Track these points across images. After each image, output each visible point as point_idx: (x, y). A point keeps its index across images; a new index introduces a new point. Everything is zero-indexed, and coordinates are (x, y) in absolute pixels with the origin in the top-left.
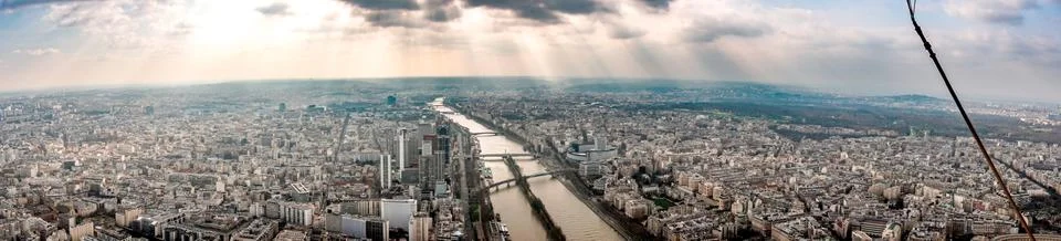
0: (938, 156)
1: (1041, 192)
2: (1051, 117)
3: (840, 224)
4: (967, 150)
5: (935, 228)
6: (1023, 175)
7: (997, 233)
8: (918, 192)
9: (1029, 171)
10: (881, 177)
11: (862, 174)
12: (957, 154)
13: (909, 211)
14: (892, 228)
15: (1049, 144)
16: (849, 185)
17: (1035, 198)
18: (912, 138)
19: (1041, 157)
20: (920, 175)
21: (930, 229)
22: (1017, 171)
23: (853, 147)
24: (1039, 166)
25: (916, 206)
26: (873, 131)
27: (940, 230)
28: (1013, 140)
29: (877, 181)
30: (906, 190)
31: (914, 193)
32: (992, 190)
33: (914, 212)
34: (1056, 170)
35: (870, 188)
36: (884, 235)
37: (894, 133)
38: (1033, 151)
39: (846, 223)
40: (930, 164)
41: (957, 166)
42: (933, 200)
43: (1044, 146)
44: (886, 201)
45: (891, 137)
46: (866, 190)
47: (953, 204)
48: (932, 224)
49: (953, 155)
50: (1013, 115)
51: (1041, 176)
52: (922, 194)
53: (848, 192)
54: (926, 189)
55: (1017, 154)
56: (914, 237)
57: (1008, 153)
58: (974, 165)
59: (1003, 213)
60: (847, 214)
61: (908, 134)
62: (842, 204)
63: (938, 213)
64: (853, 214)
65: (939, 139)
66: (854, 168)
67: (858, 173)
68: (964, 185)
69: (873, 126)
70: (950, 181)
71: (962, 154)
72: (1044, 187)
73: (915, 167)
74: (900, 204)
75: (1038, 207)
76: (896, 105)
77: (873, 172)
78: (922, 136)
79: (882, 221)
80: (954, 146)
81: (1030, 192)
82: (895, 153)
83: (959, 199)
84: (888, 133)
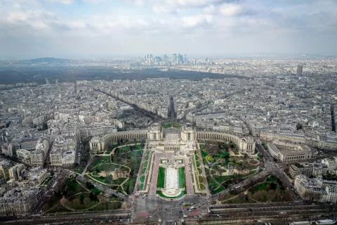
0: (66, 94)
1: (128, 107)
2: (132, 65)
3: (6, 148)
4: (84, 89)
5: (69, 137)
6: (117, 99)
7: (105, 133)
8: (56, 117)
9: (121, 96)
10: (29, 112)
11: (15, 113)
12: (78, 91)
13: (51, 130)
14: (41, 142)
15: (131, 80)
16: (7, 121)
17: (125, 111)
18: (48, 85)
19: (127, 89)
20: (56, 107)
21: (66, 138)
22: (114, 97)
23: (6, 97)
24: (126, 93)
25: (55, 126)
26: (20, 84)
27: (72, 137)
28: (110, 79)
29: (28, 115)
30: (47, 119)
31: (54, 119)
32: (100, 110)
33: (54, 130)
34: (136, 94)
35: (23, 121)
36: (37, 148)
37: (35, 84)
38: (122, 85)
39: (10, 146)
40: (62, 99)
41: (78, 98)
42: (66, 121)
43: (128, 81)
44: (35, 127)
45: (32, 86)
46: (20, 122)
47: (78, 121)
48: (67, 135)
49: (76, 91)
50: (109, 65)
51: (128, 98)
52: (59, 118)
53: (8, 126)
54: (61, 114)
55: (113, 87)
56: (56, 144)
57: (108, 87)
58: (89, 96)
59: (107, 122)
60: (10, 141)
61: (45, 83)
62: (5, 135)
63: (69, 128)
64: (14, 139)
65: (65, 84)
66: (9, 110)
67: (13, 112)
68: (84, 109)
69: (19, 81)
70: (75, 107)
71: (81, 91)
72: (130, 104)
73: (52, 102)
74: (46, 127)
75: (127, 116)
76: (34, 65)
77: (24, 110)
78: (54, 83)
79: (34, 139)
80: (75, 86)
81: (122, 108)
82: (37, 96)
83: (81, 117)
84: (31, 84)
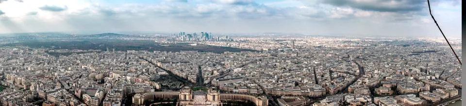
0: (119, 60)
1: (164, 73)
2: (169, 40)
3: (77, 92)
4: (132, 56)
5: (118, 91)
6: (156, 66)
7: (145, 92)
8: (110, 76)
9: (159, 64)
10: (94, 70)
11: (86, 69)
12: (128, 58)
13: (106, 84)
14: (99, 92)
15: (168, 52)
16: (80, 74)
17: (162, 76)
18: (108, 52)
19: (164, 58)
20: (111, 68)
21: (116, 92)
22: (154, 64)
23: (82, 58)
24: (163, 62)
25: (109, 82)
26: (91, 50)
27: (120, 92)
28: (152, 51)
29: (93, 72)
30: (105, 76)
31: (109, 76)
32: (142, 73)
33: (109, 85)
34: (171, 63)
35: (90, 75)
36: (96, 95)
37: (100, 50)
38: (161, 55)
39: (80, 91)
40: (116, 63)
41: (127, 63)
42: (117, 79)
43: (165, 52)
44: (96, 81)
45: (98, 52)
46: (88, 76)
47: (126, 80)
48: (116, 90)
49: (126, 58)
50: (151, 39)
51: (165, 66)
52: (112, 77)
53: (80, 77)
54: (114, 74)
55: (153, 57)
56: (108, 95)
57: (149, 56)
58: (135, 63)
59: (147, 83)
60: (80, 87)
61: (106, 51)
62: (78, 83)
63: (119, 85)
64: (83, 87)
65: (119, 52)
66: (83, 67)
67: (84, 69)
68: (131, 72)
69: (90, 48)
70: (124, 70)
71: (130, 58)
72: (166, 71)
73: (109, 65)
74: (103, 82)
75: (164, 80)
76: (100, 38)
77: (91, 68)
78: (112, 51)
79: (95, 89)
80: (126, 54)
81: (159, 73)
82: (100, 59)
83: (128, 78)
84: (97, 51)
